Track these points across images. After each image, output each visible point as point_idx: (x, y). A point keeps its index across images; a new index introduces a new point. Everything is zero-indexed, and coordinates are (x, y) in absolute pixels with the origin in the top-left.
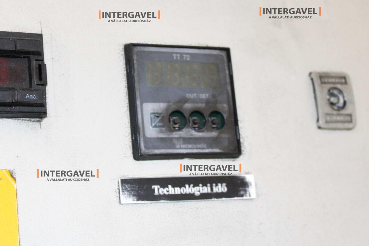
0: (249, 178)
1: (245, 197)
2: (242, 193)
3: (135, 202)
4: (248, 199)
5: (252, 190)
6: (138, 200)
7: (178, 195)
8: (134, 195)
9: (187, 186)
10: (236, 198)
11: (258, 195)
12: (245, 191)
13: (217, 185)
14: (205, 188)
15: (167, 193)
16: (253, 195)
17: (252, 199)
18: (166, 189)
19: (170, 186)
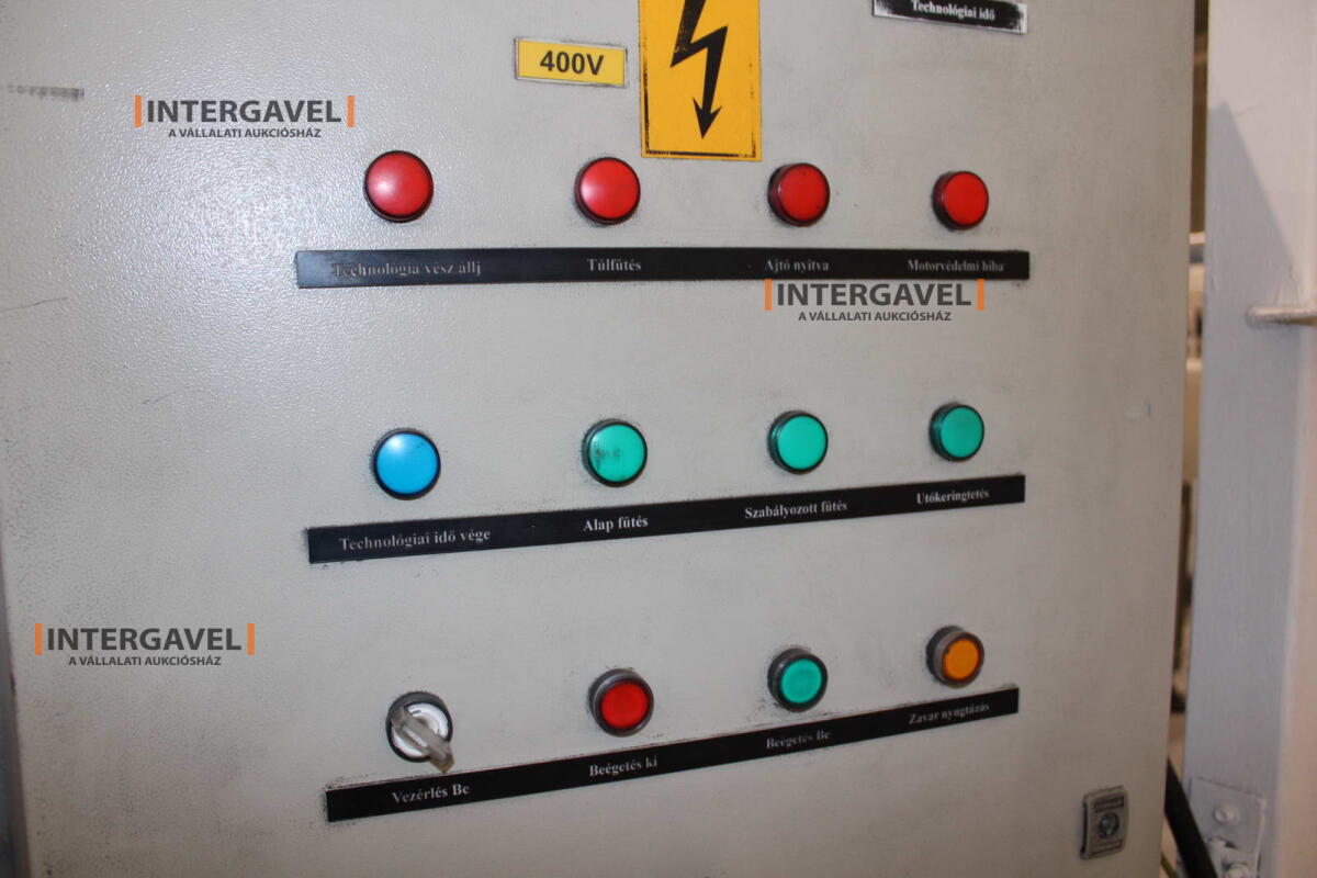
0: (1022, 8)
1: (1014, 31)
2: (1011, 24)
3: (891, 15)
4: (1016, 34)
5: (1024, 24)
6: (894, 13)
7: (939, 15)
8: (890, 8)
9: (950, 6)
10: (1004, 30)
11: (1028, 31)
12: (1016, 23)
13: (984, 10)
14: (970, 12)
15: (926, 11)
16: (1024, 30)
17: (1021, 34)
18: (927, 5)
19: (931, 3)
